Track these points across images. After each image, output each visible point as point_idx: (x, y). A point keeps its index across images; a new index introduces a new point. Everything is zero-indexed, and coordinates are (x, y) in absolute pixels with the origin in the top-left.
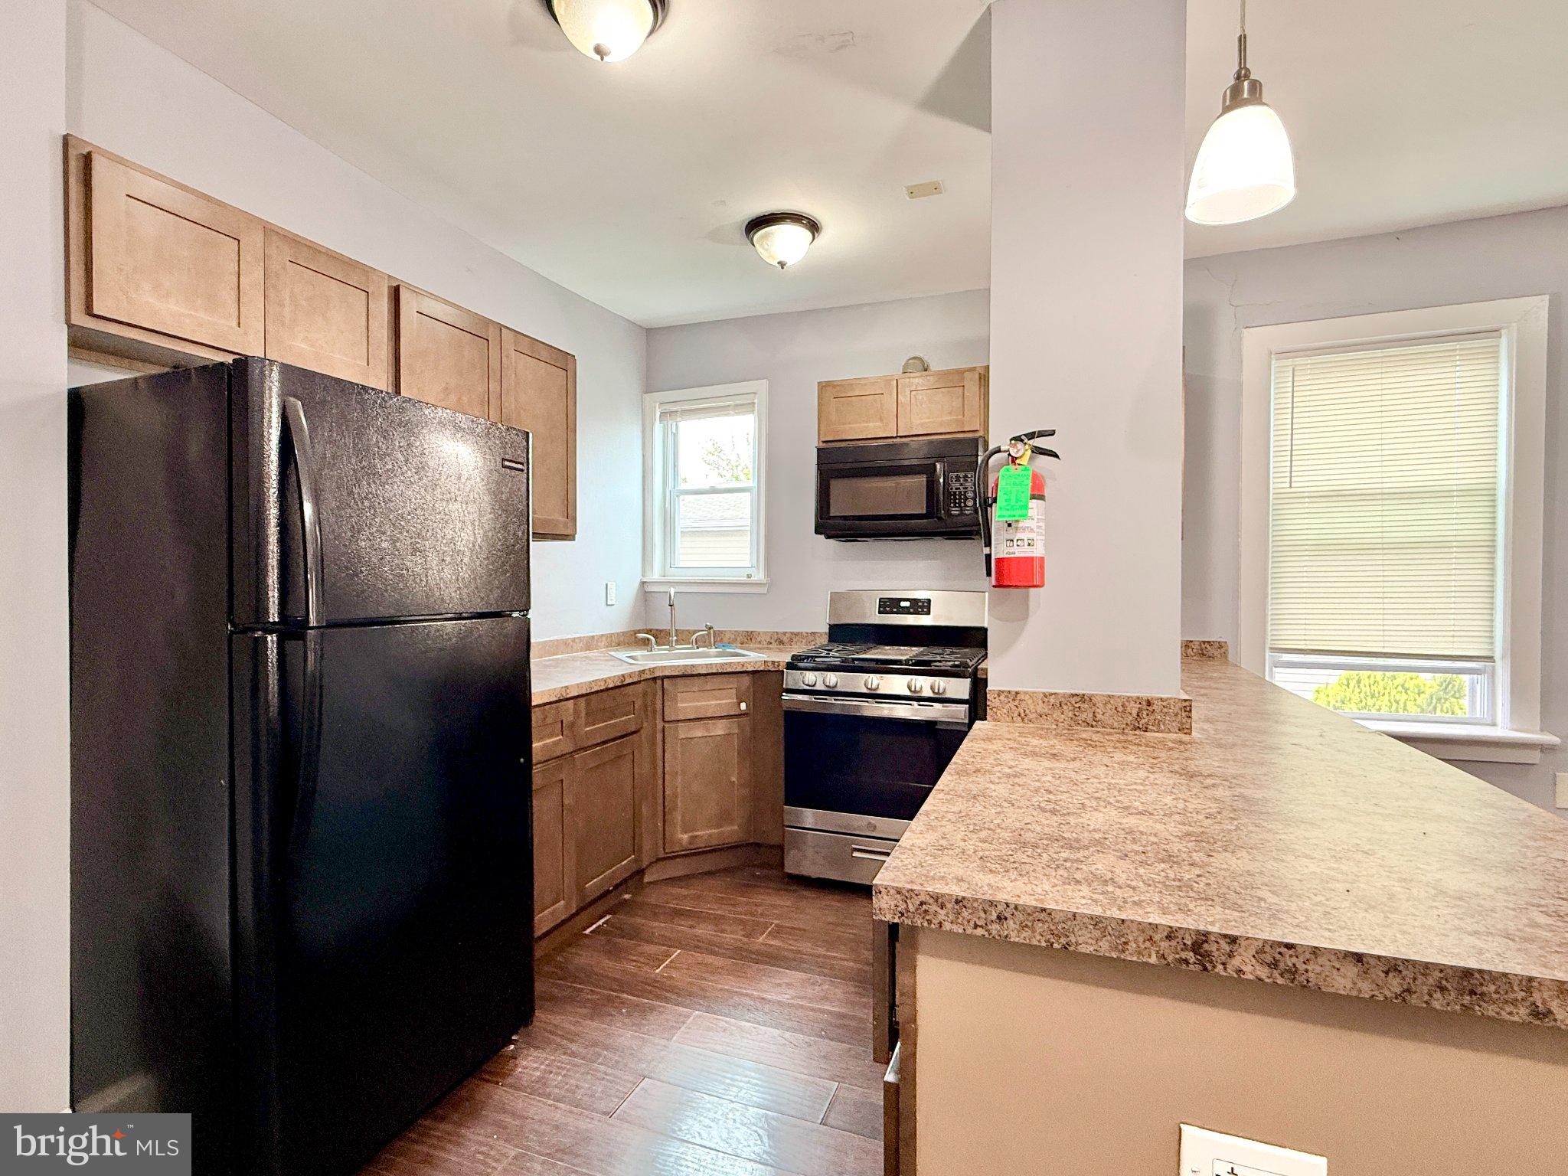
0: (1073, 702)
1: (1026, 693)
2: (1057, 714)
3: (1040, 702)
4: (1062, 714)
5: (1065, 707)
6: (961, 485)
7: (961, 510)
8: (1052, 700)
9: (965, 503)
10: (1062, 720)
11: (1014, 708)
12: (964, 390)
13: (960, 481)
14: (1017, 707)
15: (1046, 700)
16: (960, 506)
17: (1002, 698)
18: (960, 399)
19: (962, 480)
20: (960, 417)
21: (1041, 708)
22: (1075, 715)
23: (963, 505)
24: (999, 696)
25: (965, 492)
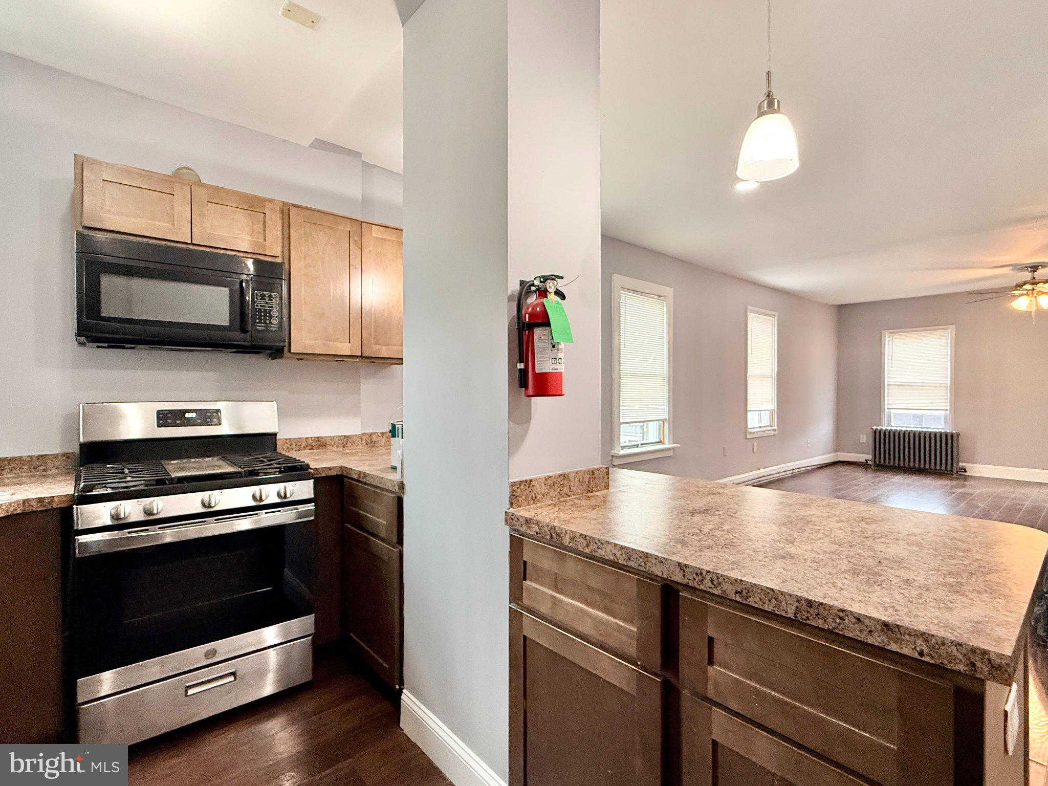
0: (560, 481)
1: (536, 480)
2: (552, 493)
3: (543, 485)
4: (555, 491)
5: (556, 485)
6: (267, 303)
7: (266, 327)
8: (549, 482)
9: (270, 321)
10: (554, 496)
11: (529, 493)
12: (265, 217)
13: (265, 300)
14: (530, 492)
15: (546, 483)
16: (265, 323)
17: (522, 487)
18: (261, 224)
19: (267, 299)
20: (261, 240)
21: (544, 489)
22: (561, 490)
23: (268, 322)
24: (520, 486)
25: (271, 310)
